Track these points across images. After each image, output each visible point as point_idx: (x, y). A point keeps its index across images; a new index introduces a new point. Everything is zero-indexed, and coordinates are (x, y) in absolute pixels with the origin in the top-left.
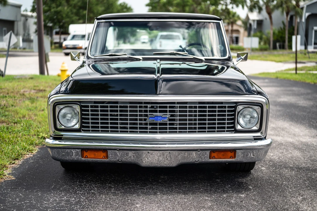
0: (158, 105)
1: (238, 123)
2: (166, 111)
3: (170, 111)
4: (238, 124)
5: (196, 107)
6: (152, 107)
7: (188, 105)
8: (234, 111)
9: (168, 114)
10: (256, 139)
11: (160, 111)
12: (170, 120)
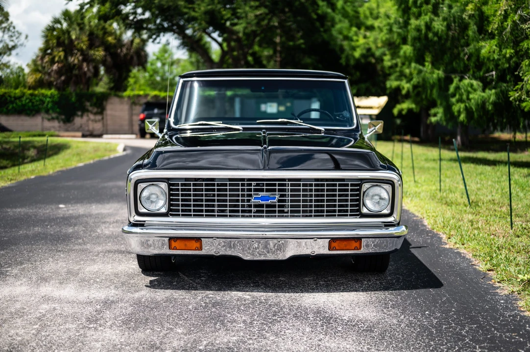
0: (265, 182)
1: (364, 204)
2: (274, 190)
3: (280, 190)
4: (364, 207)
5: (311, 185)
6: (257, 185)
7: (302, 183)
8: (359, 190)
9: (277, 193)
10: (388, 225)
11: (267, 190)
12: (279, 201)
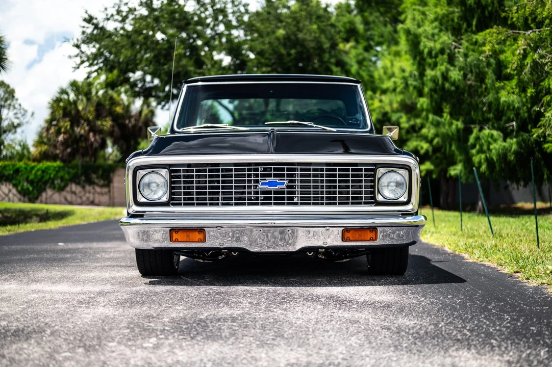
0: (273, 167)
1: (379, 192)
2: (283, 175)
3: (289, 175)
4: (379, 195)
5: (322, 170)
6: (265, 170)
7: (312, 167)
8: (374, 176)
9: (286, 178)
10: (406, 214)
11: (276, 175)
12: (288, 187)
